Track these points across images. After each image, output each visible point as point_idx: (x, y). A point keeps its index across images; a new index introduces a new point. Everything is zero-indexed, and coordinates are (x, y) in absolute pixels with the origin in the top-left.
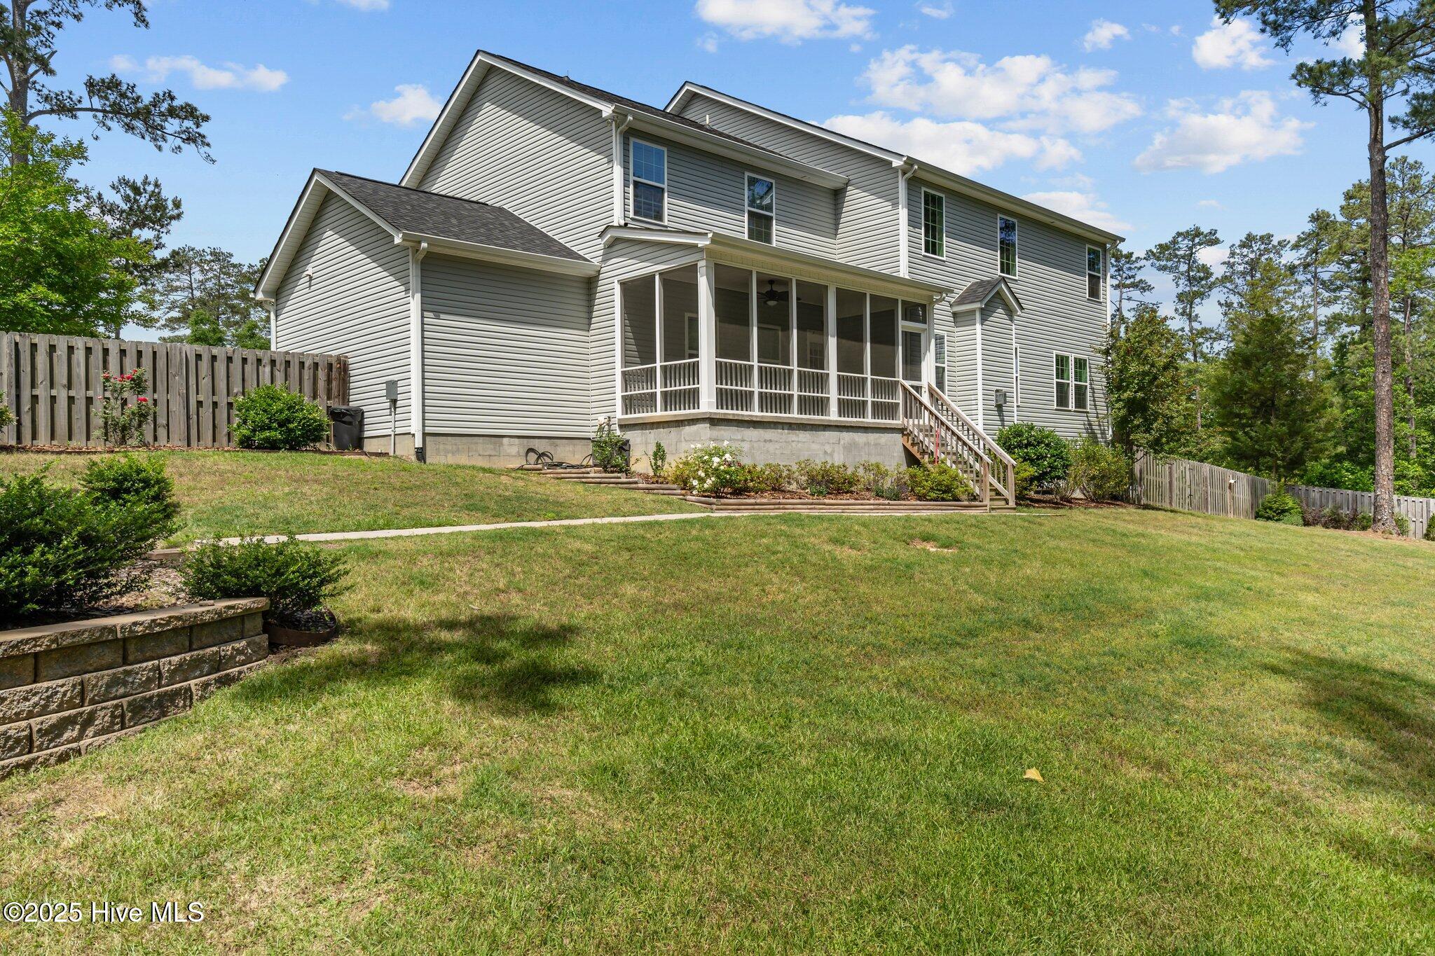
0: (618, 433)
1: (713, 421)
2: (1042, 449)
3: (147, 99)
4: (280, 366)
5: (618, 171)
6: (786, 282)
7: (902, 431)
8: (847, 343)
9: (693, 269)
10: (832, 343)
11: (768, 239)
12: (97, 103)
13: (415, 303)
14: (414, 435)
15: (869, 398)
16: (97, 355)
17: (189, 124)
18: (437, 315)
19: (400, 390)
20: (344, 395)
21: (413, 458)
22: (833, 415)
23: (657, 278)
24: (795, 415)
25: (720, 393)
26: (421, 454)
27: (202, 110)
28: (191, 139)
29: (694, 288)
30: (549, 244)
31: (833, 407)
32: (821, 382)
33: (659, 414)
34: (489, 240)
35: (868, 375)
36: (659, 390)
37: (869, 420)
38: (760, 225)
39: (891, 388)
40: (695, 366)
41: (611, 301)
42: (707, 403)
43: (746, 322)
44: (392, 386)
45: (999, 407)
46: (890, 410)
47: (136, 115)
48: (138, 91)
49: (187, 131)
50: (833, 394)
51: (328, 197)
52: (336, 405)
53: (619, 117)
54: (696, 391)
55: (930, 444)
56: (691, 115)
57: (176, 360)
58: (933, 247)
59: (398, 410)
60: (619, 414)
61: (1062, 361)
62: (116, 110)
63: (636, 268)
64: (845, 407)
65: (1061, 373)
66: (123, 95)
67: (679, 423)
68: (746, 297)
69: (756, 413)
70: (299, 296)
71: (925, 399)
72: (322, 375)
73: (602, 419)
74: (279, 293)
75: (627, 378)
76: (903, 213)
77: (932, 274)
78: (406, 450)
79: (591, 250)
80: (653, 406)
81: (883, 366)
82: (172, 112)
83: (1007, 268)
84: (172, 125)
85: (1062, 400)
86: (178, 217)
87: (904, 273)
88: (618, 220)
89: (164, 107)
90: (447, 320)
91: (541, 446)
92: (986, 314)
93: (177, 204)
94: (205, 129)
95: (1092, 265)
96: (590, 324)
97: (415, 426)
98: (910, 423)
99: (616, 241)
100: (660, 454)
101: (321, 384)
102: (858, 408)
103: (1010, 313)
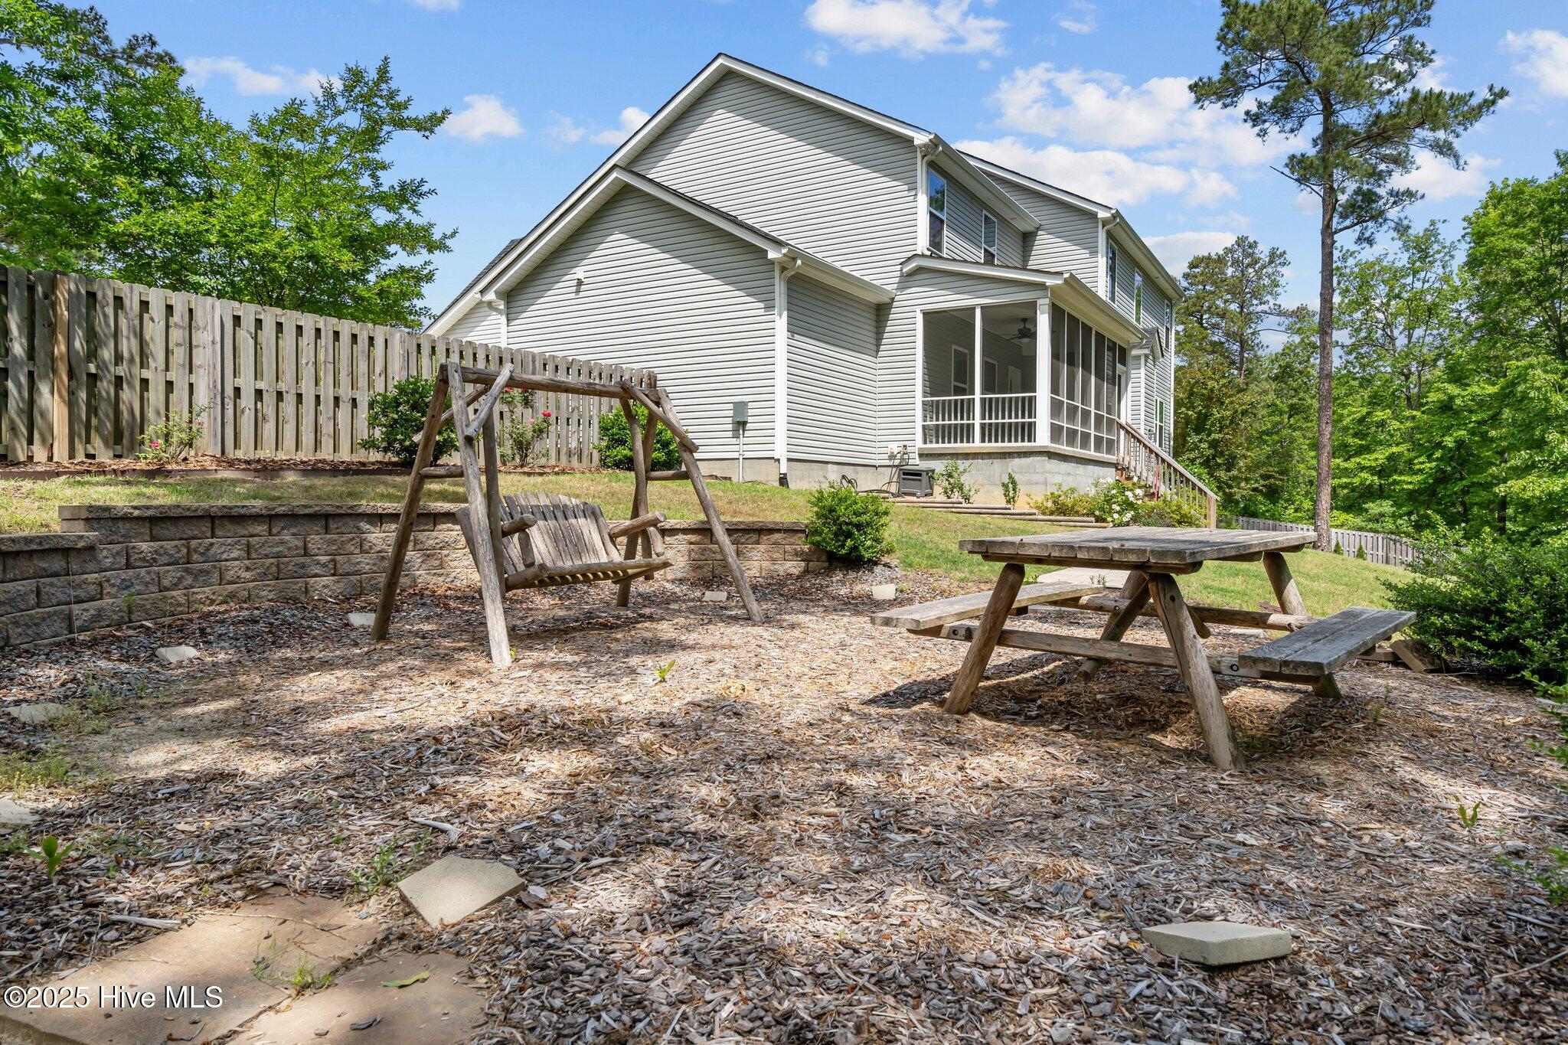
0: (917, 461)
1: (1049, 454)
5: (923, 200)
7: (1116, 466)
9: (1032, 306)
13: (781, 322)
14: (778, 460)
15: (1104, 435)
18: (798, 336)
19: (750, 412)
21: (777, 484)
22: (1093, 449)
23: (978, 312)
24: (1090, 452)
25: (1052, 427)
26: (784, 480)
33: (978, 445)
35: (1105, 412)
36: (976, 421)
37: (1105, 455)
39: (1112, 425)
40: (1032, 401)
41: (908, 331)
42: (1043, 437)
44: (738, 407)
46: (1112, 447)
50: (1092, 430)
53: (930, 147)
54: (1031, 426)
59: (747, 433)
60: (919, 443)
63: (947, 300)
65: (1157, 414)
67: (1005, 455)
69: (1065, 446)
70: (556, 302)
73: (893, 448)
75: (932, 410)
76: (1102, 261)
78: (764, 475)
79: (880, 277)
80: (969, 438)
83: (1137, 317)
88: (922, 248)
90: (799, 341)
91: (849, 474)
92: (1146, 359)
96: (878, 351)
97: (781, 451)
99: (920, 270)
100: (1011, 486)
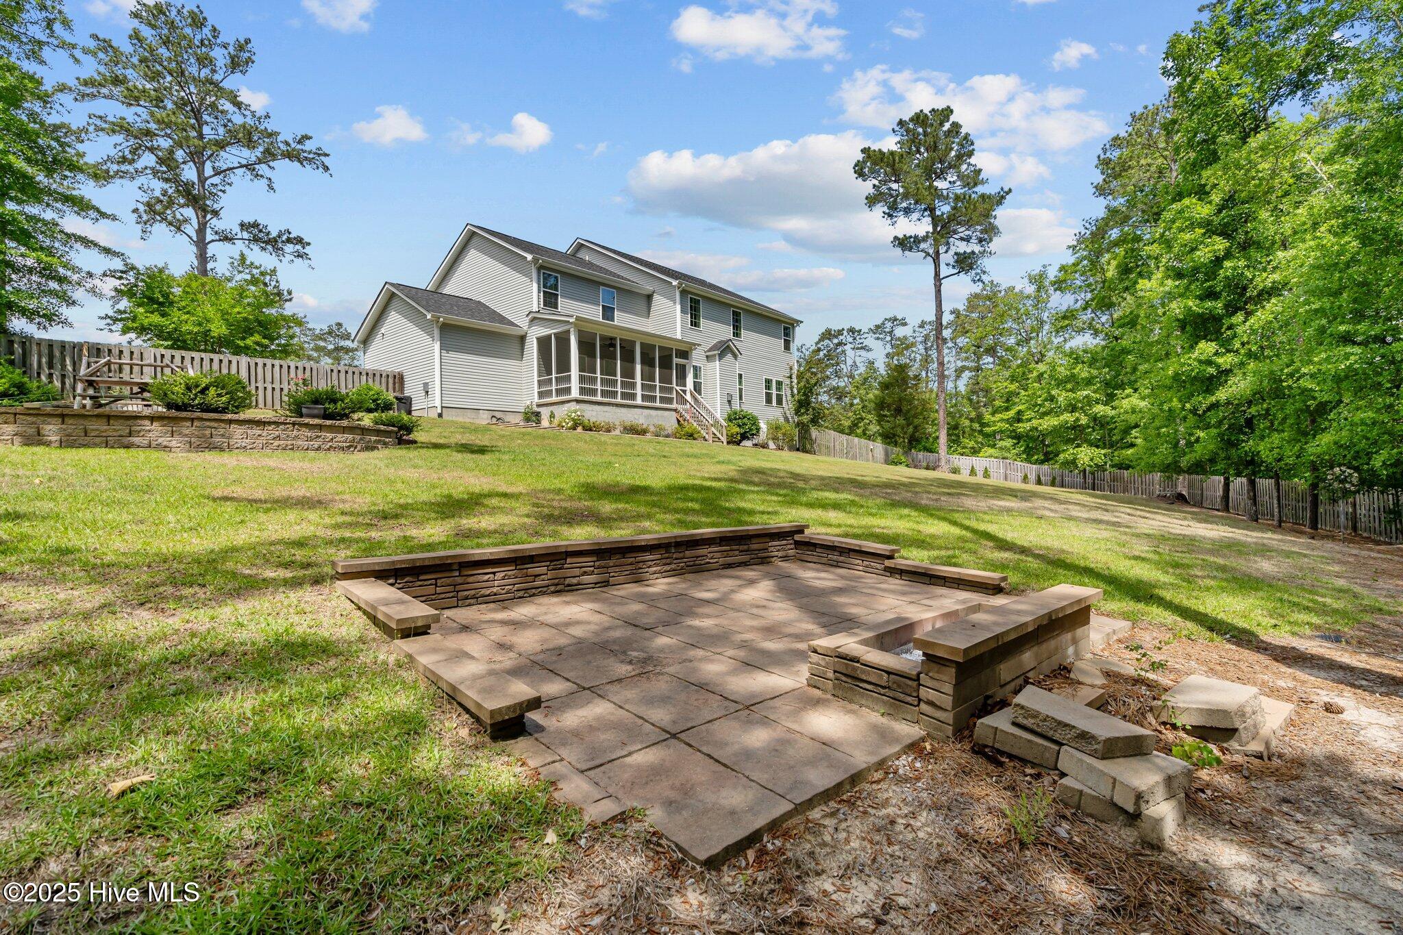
0: (535, 407)
1: (578, 401)
2: (745, 420)
3: (274, 234)
4: (371, 375)
5: (535, 286)
6: (615, 339)
7: (675, 410)
8: (647, 368)
9: (568, 332)
10: (638, 367)
11: (613, 320)
12: (246, 235)
13: (437, 346)
14: (437, 407)
15: (658, 394)
16: (285, 369)
17: (299, 247)
18: (448, 351)
19: (430, 387)
20: (402, 389)
21: (437, 418)
22: (639, 401)
23: (553, 336)
24: (619, 400)
25: (581, 388)
26: (440, 415)
27: (306, 240)
28: (300, 256)
29: (569, 340)
30: (502, 320)
31: (639, 398)
32: (633, 385)
33: (554, 399)
34: (472, 317)
35: (657, 383)
36: (554, 387)
37: (658, 404)
38: (608, 312)
39: (670, 390)
40: (570, 376)
41: (532, 347)
42: (575, 393)
43: (594, 356)
44: (426, 385)
45: (729, 402)
46: (670, 401)
47: (267, 242)
48: (269, 228)
49: (297, 251)
50: (639, 391)
51: (393, 295)
52: (397, 394)
53: (535, 260)
54: (569, 388)
55: (687, 416)
56: (580, 255)
57: (321, 372)
58: (695, 324)
59: (429, 396)
60: (536, 400)
61: (768, 382)
62: (256, 240)
63: (544, 331)
64: (644, 398)
65: (768, 386)
66: (261, 231)
67: (563, 403)
68: (594, 345)
69: (599, 398)
70: (377, 344)
71: (688, 397)
72: (391, 380)
73: (528, 403)
74: (366, 342)
75: (540, 383)
76: (678, 307)
77: (693, 336)
78: (433, 414)
79: (523, 323)
81: (666, 379)
82: (289, 241)
83: (736, 334)
84: (289, 248)
85: (769, 400)
86: (290, 300)
87: (679, 337)
88: (535, 308)
89: (284, 238)
90: (452, 354)
91: (498, 415)
92: (721, 356)
93: (290, 293)
94: (308, 250)
95: (786, 334)
96: (522, 358)
97: (438, 403)
98: (680, 407)
99: (534, 319)
100: (552, 416)
101: (391, 385)
102: (653, 399)
103: (735, 356)
